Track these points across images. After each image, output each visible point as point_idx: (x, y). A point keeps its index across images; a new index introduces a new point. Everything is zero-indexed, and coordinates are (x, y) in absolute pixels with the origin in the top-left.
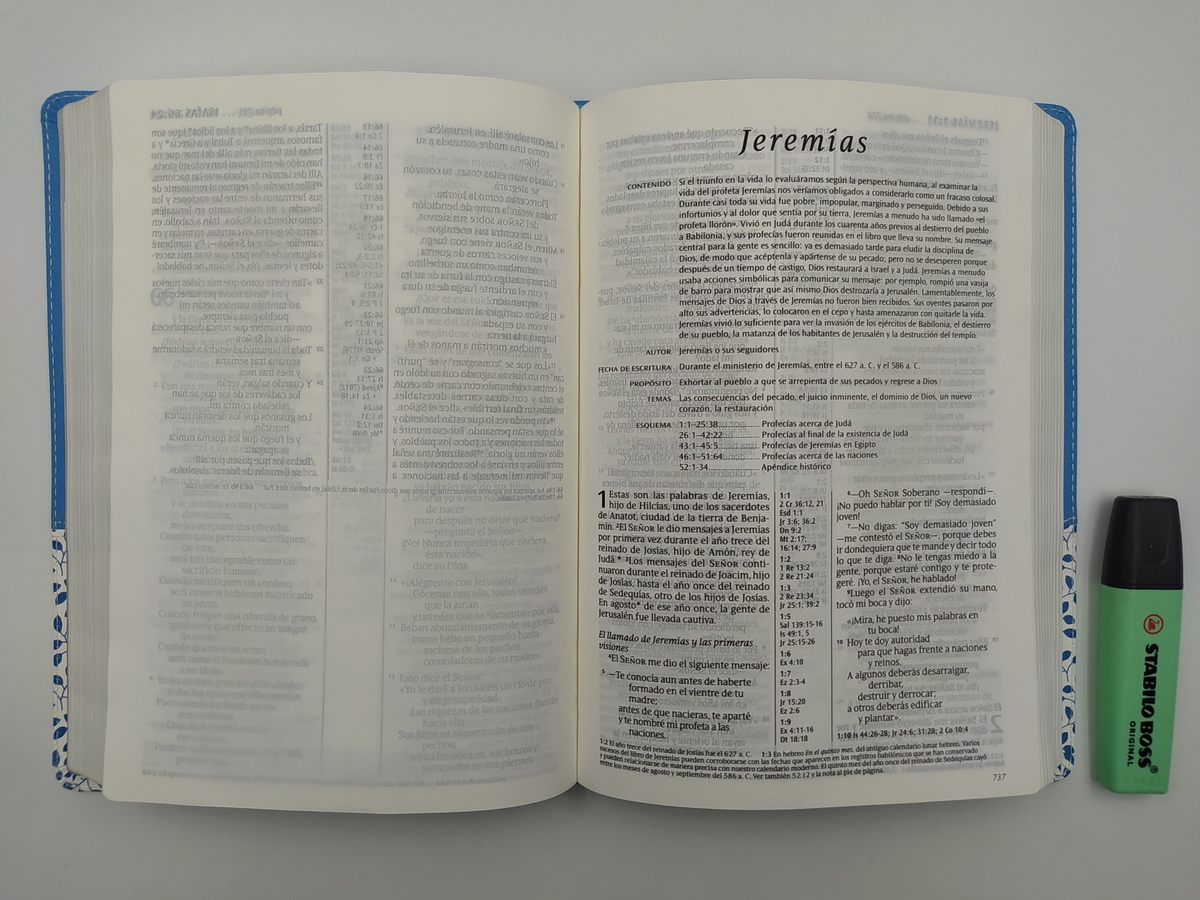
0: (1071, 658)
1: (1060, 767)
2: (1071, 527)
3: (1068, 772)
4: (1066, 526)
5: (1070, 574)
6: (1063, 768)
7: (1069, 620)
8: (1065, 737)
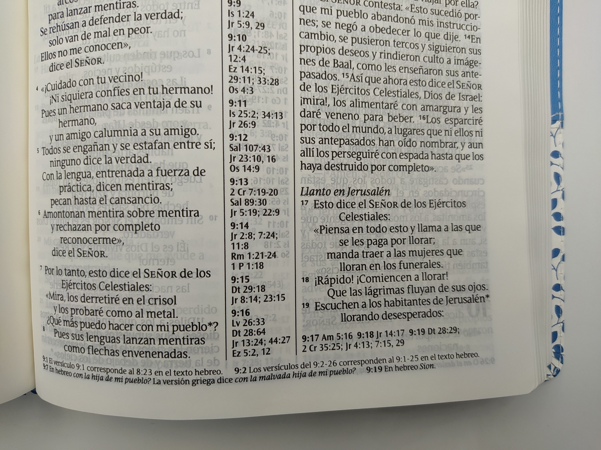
0: (560, 255)
1: (549, 367)
2: (558, 123)
3: (558, 371)
4: (554, 121)
5: (559, 170)
6: (553, 367)
7: (558, 217)
8: (555, 335)
